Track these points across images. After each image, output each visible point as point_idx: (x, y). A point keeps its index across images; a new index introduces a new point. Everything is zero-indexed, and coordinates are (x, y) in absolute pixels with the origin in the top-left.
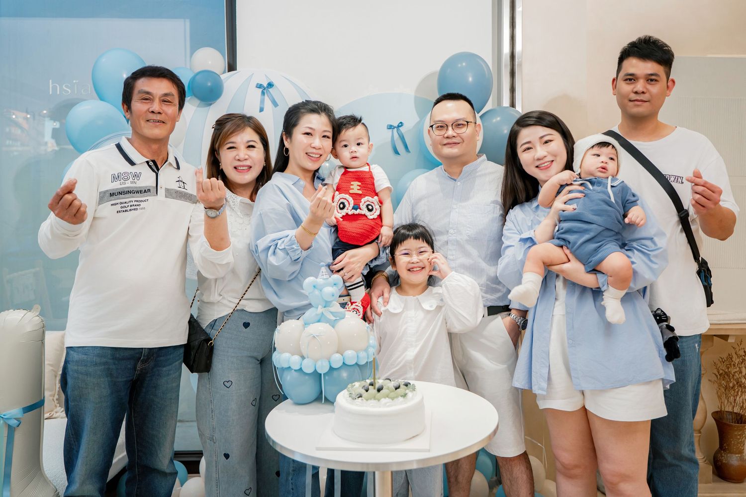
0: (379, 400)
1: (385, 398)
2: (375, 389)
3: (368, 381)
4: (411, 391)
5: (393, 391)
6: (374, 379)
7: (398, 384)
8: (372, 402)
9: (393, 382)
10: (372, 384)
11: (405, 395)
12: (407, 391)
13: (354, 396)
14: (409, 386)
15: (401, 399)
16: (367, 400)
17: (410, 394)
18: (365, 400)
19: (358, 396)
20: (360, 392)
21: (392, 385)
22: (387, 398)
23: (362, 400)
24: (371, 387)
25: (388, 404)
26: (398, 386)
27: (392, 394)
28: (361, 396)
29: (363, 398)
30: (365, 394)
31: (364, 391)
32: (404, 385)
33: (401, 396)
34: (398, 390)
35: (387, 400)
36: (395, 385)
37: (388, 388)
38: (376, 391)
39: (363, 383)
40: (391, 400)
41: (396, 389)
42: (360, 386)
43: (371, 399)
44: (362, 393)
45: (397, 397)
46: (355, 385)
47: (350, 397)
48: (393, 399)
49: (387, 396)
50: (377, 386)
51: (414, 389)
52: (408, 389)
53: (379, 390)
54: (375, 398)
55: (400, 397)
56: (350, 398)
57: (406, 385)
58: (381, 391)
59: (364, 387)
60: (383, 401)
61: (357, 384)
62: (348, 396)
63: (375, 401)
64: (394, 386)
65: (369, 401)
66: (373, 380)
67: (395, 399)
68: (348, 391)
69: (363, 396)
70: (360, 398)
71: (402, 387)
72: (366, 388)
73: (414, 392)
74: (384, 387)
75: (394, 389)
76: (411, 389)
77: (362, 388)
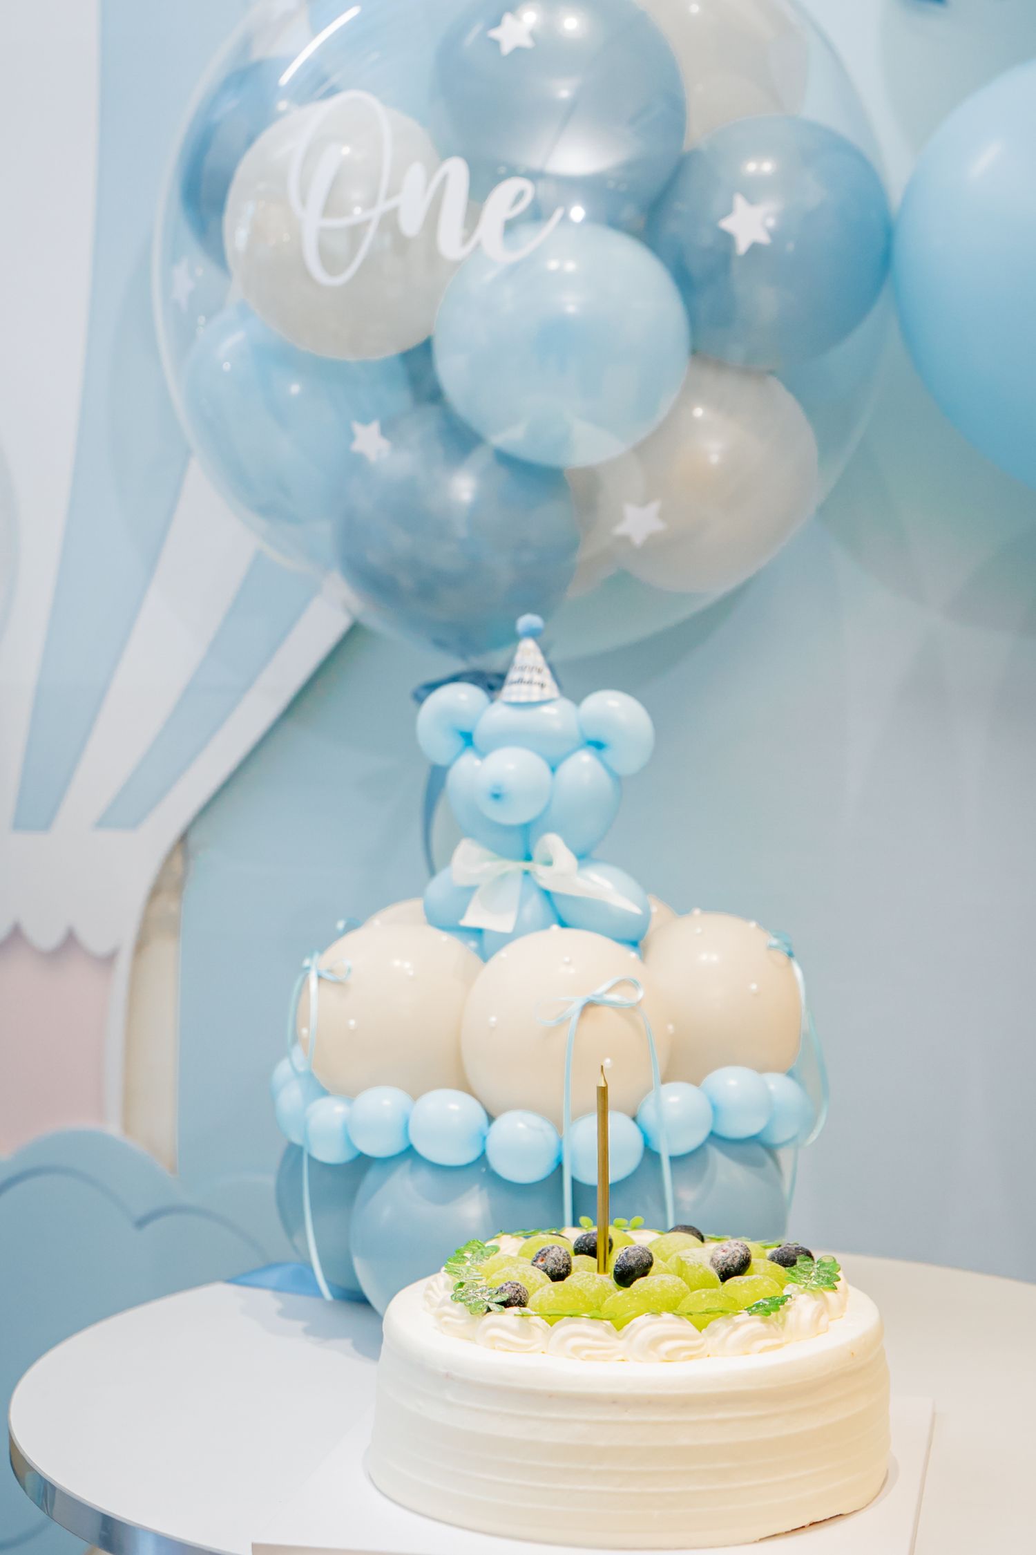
0: (619, 1323)
1: (656, 1313)
2: (603, 1267)
3: (573, 1235)
4: (810, 1290)
5: (707, 1285)
7: (740, 1252)
9: (711, 1246)
10: (588, 1247)
11: (772, 1306)
12: (790, 1288)
13: (482, 1298)
14: (801, 1262)
15: (750, 1324)
16: (552, 1318)
17: (804, 1304)
18: (538, 1322)
19: (504, 1297)
20: (516, 1279)
21: (704, 1253)
22: (667, 1316)
23: (525, 1318)
24: (581, 1260)
25: (668, 1346)
26: (737, 1263)
27: (701, 1300)
28: (515, 1301)
29: (528, 1309)
30: (544, 1291)
31: (541, 1276)
32: (772, 1259)
33: (754, 1311)
34: (736, 1280)
35: (667, 1323)
36: (721, 1255)
37: (681, 1269)
38: (609, 1279)
39: (544, 1240)
40: (686, 1327)
41: (725, 1275)
42: (524, 1252)
43: (574, 1317)
44: (527, 1287)
45: (726, 1312)
46: (495, 1249)
47: (456, 1299)
48: (701, 1321)
49: (673, 1307)
50: (617, 1255)
51: (830, 1282)
53: (625, 1277)
54: (598, 1310)
55: (744, 1316)
56: (459, 1307)
57: (786, 1260)
58: (638, 1283)
59: (542, 1255)
60: (645, 1327)
61: (509, 1245)
62: (451, 1297)
63: (602, 1328)
64: (715, 1263)
65: (566, 1328)
67: (716, 1323)
68: (454, 1274)
69: (535, 1298)
70: (515, 1309)
71: (763, 1269)
72: (550, 1265)
73: (830, 1295)
74: (658, 1264)
75: (712, 1273)
76: (815, 1281)
77: (534, 1262)
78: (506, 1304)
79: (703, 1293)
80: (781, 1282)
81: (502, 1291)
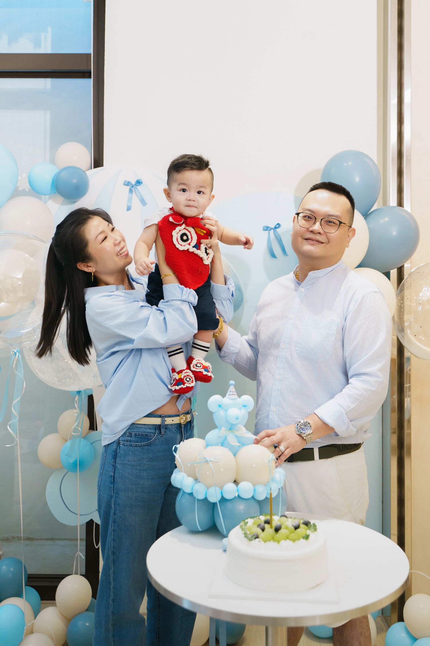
0: (279, 542)
1: (285, 540)
2: (271, 527)
3: (263, 518)
4: (312, 531)
5: (292, 531)
6: (271, 516)
7: (297, 522)
8: (272, 543)
10: (267, 522)
11: (307, 537)
12: (308, 532)
13: (250, 536)
14: (309, 525)
15: (303, 541)
16: (265, 542)
17: (312, 535)
18: (262, 542)
19: (254, 537)
20: (256, 531)
21: (290, 523)
23: (260, 541)
24: (267, 526)
25: (289, 547)
26: (297, 525)
27: (293, 535)
28: (257, 537)
29: (259, 539)
30: (262, 535)
31: (259, 531)
32: (303, 523)
33: (303, 538)
34: (298, 530)
35: (288, 542)
37: (287, 528)
38: (272, 531)
39: (257, 520)
40: (292, 542)
41: (296, 528)
42: (254, 524)
43: (270, 541)
44: (258, 533)
45: (298, 538)
46: (248, 522)
47: (245, 536)
48: (294, 541)
49: (287, 538)
50: (274, 524)
51: (315, 530)
52: (309, 530)
53: (277, 530)
54: (273, 539)
56: (246, 539)
57: (307, 524)
58: (280, 532)
59: (260, 525)
60: (284, 543)
61: (250, 521)
62: (242, 534)
63: (275, 544)
64: (293, 525)
66: (268, 517)
67: (297, 542)
68: (241, 528)
69: (260, 536)
70: (257, 540)
71: (302, 526)
72: (261, 527)
73: (316, 532)
74: (283, 526)
75: (293, 528)
76: (313, 530)
77: (258, 527)
79: (293, 534)
80: (306, 530)
81: (254, 535)
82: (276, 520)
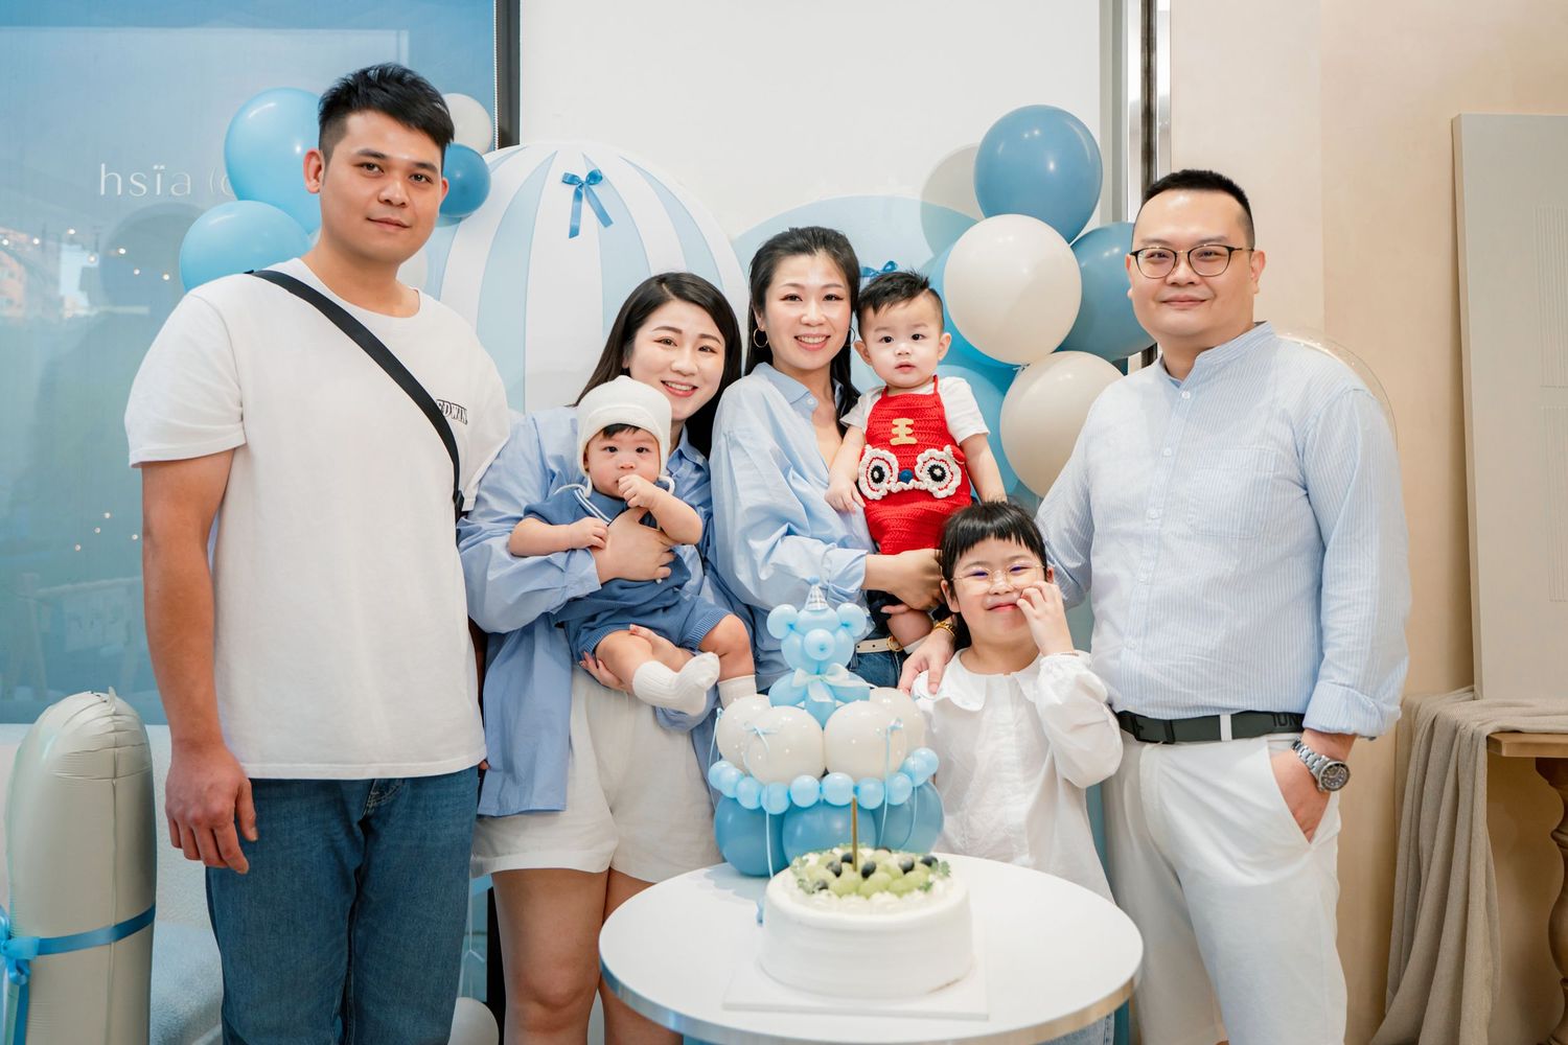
0: (868, 897)
1: (882, 892)
2: (855, 869)
3: (839, 853)
4: (941, 878)
5: (898, 877)
6: (855, 847)
7: (910, 861)
8: (854, 899)
9: (898, 857)
10: (848, 859)
11: (927, 887)
12: (931, 878)
13: (810, 886)
14: (935, 865)
15: (918, 895)
16: (840, 896)
17: (939, 885)
18: (835, 897)
19: (819, 886)
20: (823, 878)
21: (895, 861)
22: (887, 893)
23: (829, 896)
24: (846, 867)
25: (889, 906)
26: (909, 866)
27: (896, 884)
28: (825, 887)
29: (829, 891)
30: (835, 883)
31: (830, 875)
32: (922, 863)
33: (920, 888)
34: (910, 874)
35: (888, 897)
36: (903, 863)
37: (887, 869)
38: (858, 876)
39: (829, 856)
40: (895, 898)
41: (905, 872)
42: (820, 862)
43: (849, 893)
44: (828, 881)
45: (910, 890)
46: (807, 860)
47: (800, 887)
48: (900, 894)
49: (887, 888)
50: (861, 863)
51: (946, 873)
52: (934, 874)
53: (866, 873)
54: (857, 891)
55: (916, 891)
56: (801, 891)
57: (928, 864)
58: (872, 877)
59: (831, 864)
60: (878, 898)
61: (814, 858)
62: (796, 885)
63: (862, 899)
64: (900, 865)
65: (845, 899)
66: (850, 850)
67: (906, 897)
68: (795, 873)
69: (831, 886)
70: (824, 891)
71: (919, 867)
72: (834, 868)
73: (947, 880)
74: (878, 867)
75: (901, 871)
76: (941, 874)
77: (827, 868)
78: (821, 889)
79: (897, 881)
80: (928, 874)
81: (818, 883)
82: (866, 855)
